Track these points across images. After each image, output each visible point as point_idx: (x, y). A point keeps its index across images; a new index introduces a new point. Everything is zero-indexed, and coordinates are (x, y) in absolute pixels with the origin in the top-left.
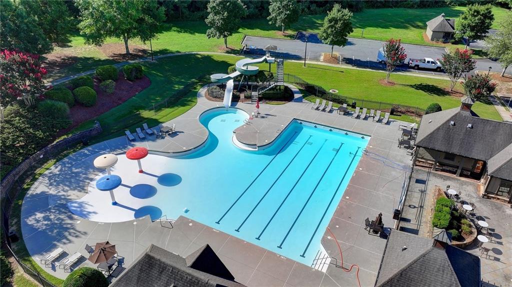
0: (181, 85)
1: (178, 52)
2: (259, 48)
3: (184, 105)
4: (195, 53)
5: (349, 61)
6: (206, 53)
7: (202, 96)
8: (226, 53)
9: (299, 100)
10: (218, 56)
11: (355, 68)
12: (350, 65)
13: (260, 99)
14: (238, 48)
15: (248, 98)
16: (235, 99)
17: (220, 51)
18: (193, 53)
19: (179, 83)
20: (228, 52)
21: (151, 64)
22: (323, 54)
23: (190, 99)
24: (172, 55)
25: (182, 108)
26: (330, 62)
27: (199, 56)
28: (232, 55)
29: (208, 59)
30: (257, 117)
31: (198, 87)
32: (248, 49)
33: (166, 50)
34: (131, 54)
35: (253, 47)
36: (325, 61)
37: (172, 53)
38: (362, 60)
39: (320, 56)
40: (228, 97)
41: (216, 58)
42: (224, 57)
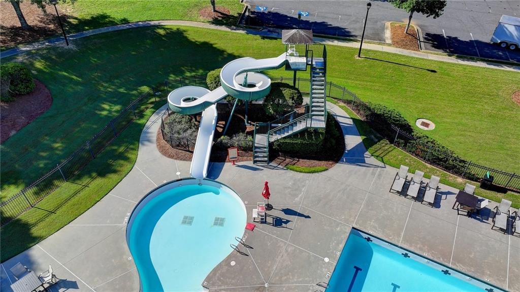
0: (116, 103)
1: (125, 21)
2: (273, 10)
3: (102, 174)
4: (156, 23)
5: (439, 42)
6: (173, 24)
7: (149, 141)
8: (213, 23)
9: (356, 158)
10: (197, 31)
11: (453, 60)
12: (440, 52)
14: (234, 12)
16: (218, 155)
17: (201, 18)
18: (152, 23)
19: (114, 98)
20: (216, 22)
21: (62, 54)
22: (388, 24)
23: (122, 149)
25: (99, 181)
26: (405, 46)
27: (162, 32)
28: (224, 28)
29: (178, 36)
31: (148, 112)
32: (253, 13)
33: (104, 17)
34: (31, 29)
35: (262, 9)
36: (395, 43)
37: (113, 23)
39: (383, 28)
41: (192, 37)
42: (209, 33)
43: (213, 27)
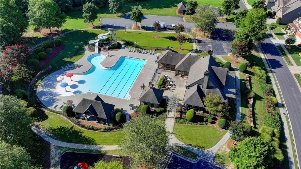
0: (77, 46)
1: (72, 30)
2: (107, 24)
3: (80, 54)
4: (80, 29)
5: (144, 28)
6: (84, 29)
7: (87, 50)
8: (93, 28)
9: (124, 48)
10: (90, 30)
11: (146, 31)
12: (144, 30)
13: (109, 49)
14: (98, 25)
15: (104, 49)
16: (100, 50)
17: (90, 28)
18: (79, 30)
19: (76, 45)
20: (94, 28)
21: (63, 38)
22: (134, 25)
23: (82, 52)
24: (70, 32)
25: (80, 56)
26: (136, 29)
27: (82, 31)
28: (96, 29)
29: (86, 32)
30: (108, 57)
31: (84, 46)
32: (102, 25)
33: (67, 29)
34: (52, 33)
35: (104, 24)
36: (134, 29)
37: (70, 31)
38: (149, 26)
39: (132, 26)
40: (97, 50)
41: (89, 32)
42: (93, 30)
43: (93, 29)
